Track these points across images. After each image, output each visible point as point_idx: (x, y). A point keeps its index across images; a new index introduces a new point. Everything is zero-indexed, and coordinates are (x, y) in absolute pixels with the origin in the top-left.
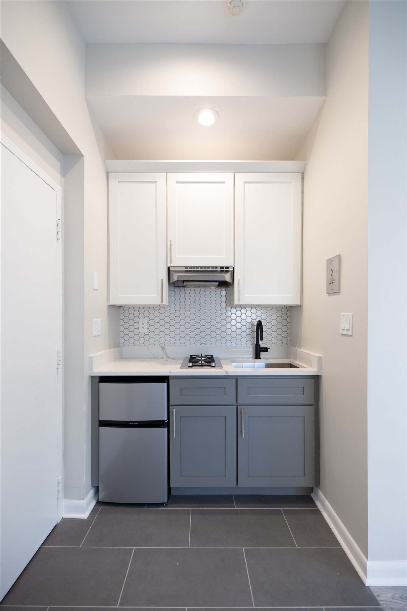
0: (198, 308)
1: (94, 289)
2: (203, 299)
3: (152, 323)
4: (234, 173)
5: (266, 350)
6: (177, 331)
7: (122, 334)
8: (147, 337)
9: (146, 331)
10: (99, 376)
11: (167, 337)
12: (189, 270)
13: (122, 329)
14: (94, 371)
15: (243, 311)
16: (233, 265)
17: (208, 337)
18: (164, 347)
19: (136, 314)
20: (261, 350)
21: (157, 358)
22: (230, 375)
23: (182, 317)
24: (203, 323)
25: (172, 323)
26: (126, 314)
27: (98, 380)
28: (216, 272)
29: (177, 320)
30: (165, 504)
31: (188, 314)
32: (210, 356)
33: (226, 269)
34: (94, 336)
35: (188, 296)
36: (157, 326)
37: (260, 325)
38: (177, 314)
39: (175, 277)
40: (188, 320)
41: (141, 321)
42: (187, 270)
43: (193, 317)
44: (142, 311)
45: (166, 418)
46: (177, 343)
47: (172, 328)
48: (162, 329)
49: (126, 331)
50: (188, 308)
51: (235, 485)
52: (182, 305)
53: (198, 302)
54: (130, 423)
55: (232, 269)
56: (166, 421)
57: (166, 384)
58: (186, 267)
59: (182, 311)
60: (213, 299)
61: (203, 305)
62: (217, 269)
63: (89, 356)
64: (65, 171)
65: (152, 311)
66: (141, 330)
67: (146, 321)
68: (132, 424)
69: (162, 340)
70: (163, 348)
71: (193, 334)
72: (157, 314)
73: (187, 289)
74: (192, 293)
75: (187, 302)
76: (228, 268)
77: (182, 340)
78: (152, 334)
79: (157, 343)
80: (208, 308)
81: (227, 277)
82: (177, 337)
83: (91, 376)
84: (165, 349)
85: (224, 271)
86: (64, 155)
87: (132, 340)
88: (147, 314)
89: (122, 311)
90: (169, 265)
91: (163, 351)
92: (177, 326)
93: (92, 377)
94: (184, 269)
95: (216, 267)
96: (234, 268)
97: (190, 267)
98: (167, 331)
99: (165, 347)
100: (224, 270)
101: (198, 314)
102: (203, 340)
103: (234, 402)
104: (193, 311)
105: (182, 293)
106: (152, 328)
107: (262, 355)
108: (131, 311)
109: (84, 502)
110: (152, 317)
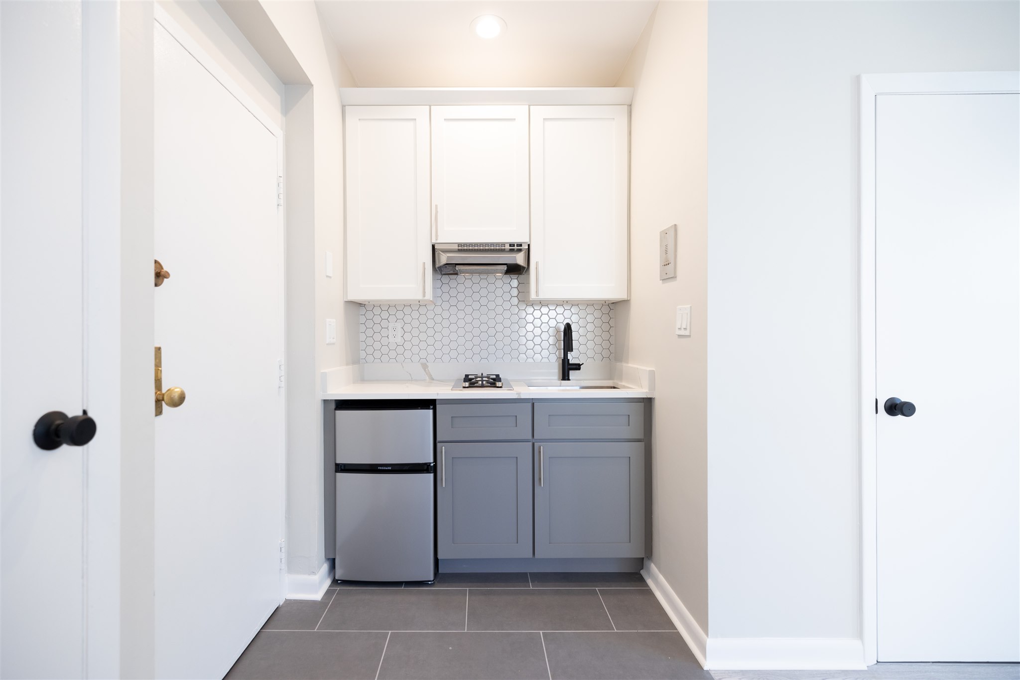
0: (476, 305)
1: (327, 276)
2: (484, 292)
3: (408, 328)
4: (529, 106)
5: (577, 367)
6: (446, 341)
7: (363, 345)
8: (400, 350)
9: (399, 340)
10: (336, 400)
11: (431, 350)
12: (464, 248)
13: (362, 337)
14: (328, 393)
15: (545, 310)
16: (527, 240)
17: (492, 349)
18: (425, 364)
19: (385, 315)
20: (569, 367)
21: (416, 380)
22: (523, 397)
23: (453, 319)
24: (484, 327)
25: (438, 328)
26: (370, 315)
27: (333, 406)
28: (503, 251)
29: (446, 323)
30: (430, 583)
31: (461, 315)
32: (494, 377)
33: (517, 246)
34: (328, 344)
35: (461, 288)
36: (415, 332)
37: (568, 329)
38: (446, 314)
39: (443, 259)
40: (461, 323)
41: (391, 325)
42: (460, 248)
43: (469, 319)
44: (392, 311)
45: (432, 460)
46: (446, 358)
47: (438, 336)
48: (423, 336)
49: (370, 341)
50: (461, 305)
51: (531, 556)
52: (453, 301)
53: (476, 296)
54: (380, 468)
55: (527, 247)
56: (432, 465)
57: (431, 411)
58: (459, 245)
59: (453, 310)
60: (499, 292)
61: (484, 301)
62: (504, 247)
63: (322, 371)
64: (287, 107)
65: (407, 310)
66: (391, 339)
67: (399, 325)
68: (382, 468)
69: (423, 354)
70: (425, 366)
71: (469, 345)
72: (415, 314)
73: (461, 278)
74: (468, 283)
75: (461, 297)
76: (521, 245)
77: (454, 354)
78: (408, 345)
79: (416, 358)
80: (491, 305)
81: (520, 259)
82: (446, 350)
83: (324, 400)
84: (427, 367)
85: (516, 250)
86: (285, 83)
87: (377, 354)
88: (400, 315)
89: (363, 311)
90: (434, 241)
91: (425, 370)
92: (446, 332)
93: (325, 402)
94: (456, 247)
95: (504, 244)
96: (529, 245)
97: (465, 245)
98: (431, 341)
99: (427, 364)
100: (515, 248)
101: (476, 314)
102: (484, 354)
103: (530, 437)
104: (469, 310)
105: (453, 283)
106: (408, 336)
107: (573, 374)
108: (377, 311)
109: (316, 578)
110: (408, 319)
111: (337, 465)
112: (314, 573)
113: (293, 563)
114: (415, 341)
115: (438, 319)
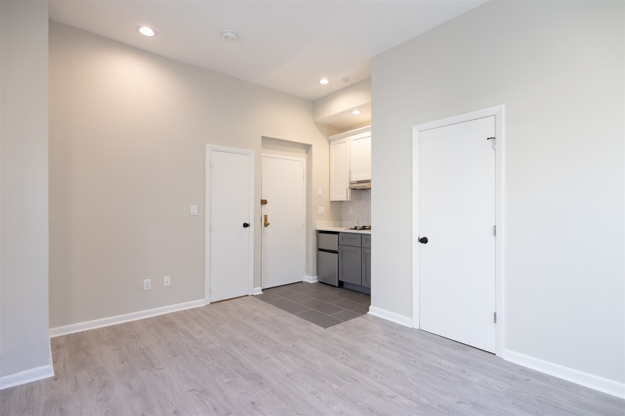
1: (319, 195)
3: (354, 209)
6: (365, 214)
7: (343, 215)
8: (352, 217)
9: (352, 213)
10: (321, 230)
11: (361, 217)
12: (359, 182)
13: (343, 212)
14: (318, 228)
19: (348, 204)
23: (367, 206)
25: (363, 209)
26: (345, 205)
27: (320, 232)
29: (365, 207)
30: (337, 287)
34: (319, 214)
36: (356, 211)
38: (365, 204)
41: (350, 208)
44: (350, 203)
45: (337, 250)
46: (365, 220)
48: (359, 212)
49: (345, 213)
54: (327, 250)
58: (357, 181)
59: (367, 202)
63: (316, 222)
65: (355, 203)
66: (350, 213)
67: (352, 208)
69: (359, 218)
78: (354, 215)
79: (357, 220)
82: (365, 217)
84: (359, 223)
87: (347, 218)
88: (352, 204)
89: (343, 203)
90: (349, 181)
92: (365, 210)
93: (317, 230)
94: (356, 182)
97: (359, 181)
98: (361, 214)
106: (354, 212)
108: (346, 203)
110: (354, 206)
111: (319, 248)
112: (311, 276)
113: (307, 273)
114: (356, 214)
115: (363, 206)
